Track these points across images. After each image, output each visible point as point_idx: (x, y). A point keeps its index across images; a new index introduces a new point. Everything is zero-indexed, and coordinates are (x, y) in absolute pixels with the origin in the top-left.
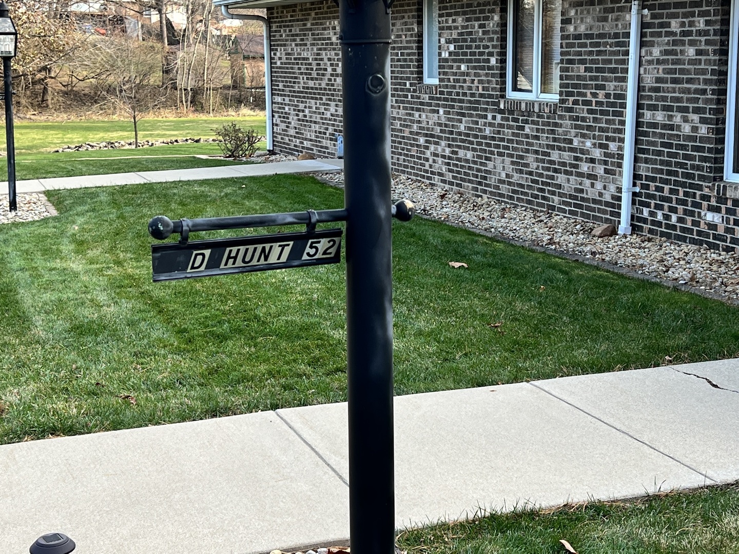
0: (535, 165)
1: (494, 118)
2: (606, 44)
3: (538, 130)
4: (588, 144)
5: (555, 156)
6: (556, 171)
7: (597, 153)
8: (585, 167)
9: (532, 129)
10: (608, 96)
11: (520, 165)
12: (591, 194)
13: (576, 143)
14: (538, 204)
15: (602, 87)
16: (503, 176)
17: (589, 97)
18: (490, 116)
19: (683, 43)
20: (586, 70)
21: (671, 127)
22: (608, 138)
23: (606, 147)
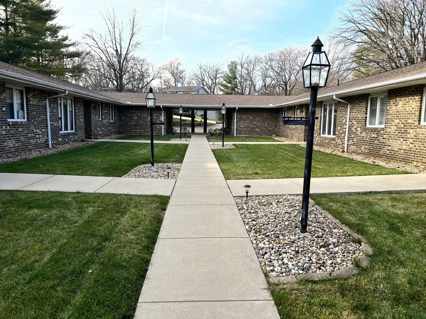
0: (23, 139)
1: (6, 128)
2: (40, 107)
3: (23, 129)
4: (38, 130)
5: (29, 135)
6: (30, 139)
7: (40, 132)
8: (38, 136)
9: (21, 129)
10: (41, 119)
11: (18, 141)
12: (40, 142)
13: (35, 131)
14: (25, 150)
15: (40, 117)
16: (12, 145)
17: (37, 120)
18: (4, 128)
19: (54, 109)
20: (36, 113)
21: (53, 125)
22: (42, 129)
23: (42, 130)
